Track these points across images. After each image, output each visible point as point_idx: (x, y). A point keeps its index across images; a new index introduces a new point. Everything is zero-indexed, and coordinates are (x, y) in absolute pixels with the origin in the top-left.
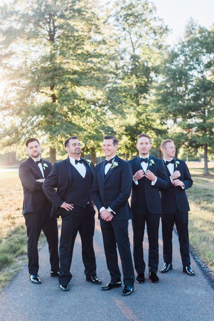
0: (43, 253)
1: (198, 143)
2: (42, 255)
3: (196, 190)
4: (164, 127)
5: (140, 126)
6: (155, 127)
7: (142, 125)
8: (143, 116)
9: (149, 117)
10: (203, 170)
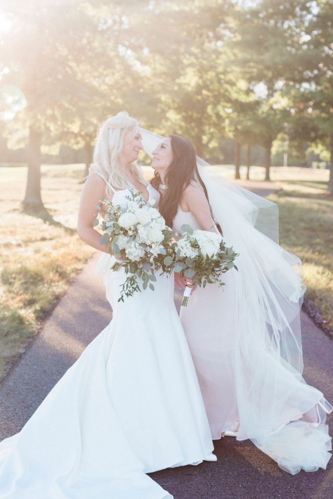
0: (28, 365)
1: (320, 133)
2: (27, 372)
3: (321, 225)
4: (252, 98)
5: (205, 92)
6: (234, 96)
7: (209, 90)
8: (211, 74)
9: (222, 76)
10: (325, 186)
